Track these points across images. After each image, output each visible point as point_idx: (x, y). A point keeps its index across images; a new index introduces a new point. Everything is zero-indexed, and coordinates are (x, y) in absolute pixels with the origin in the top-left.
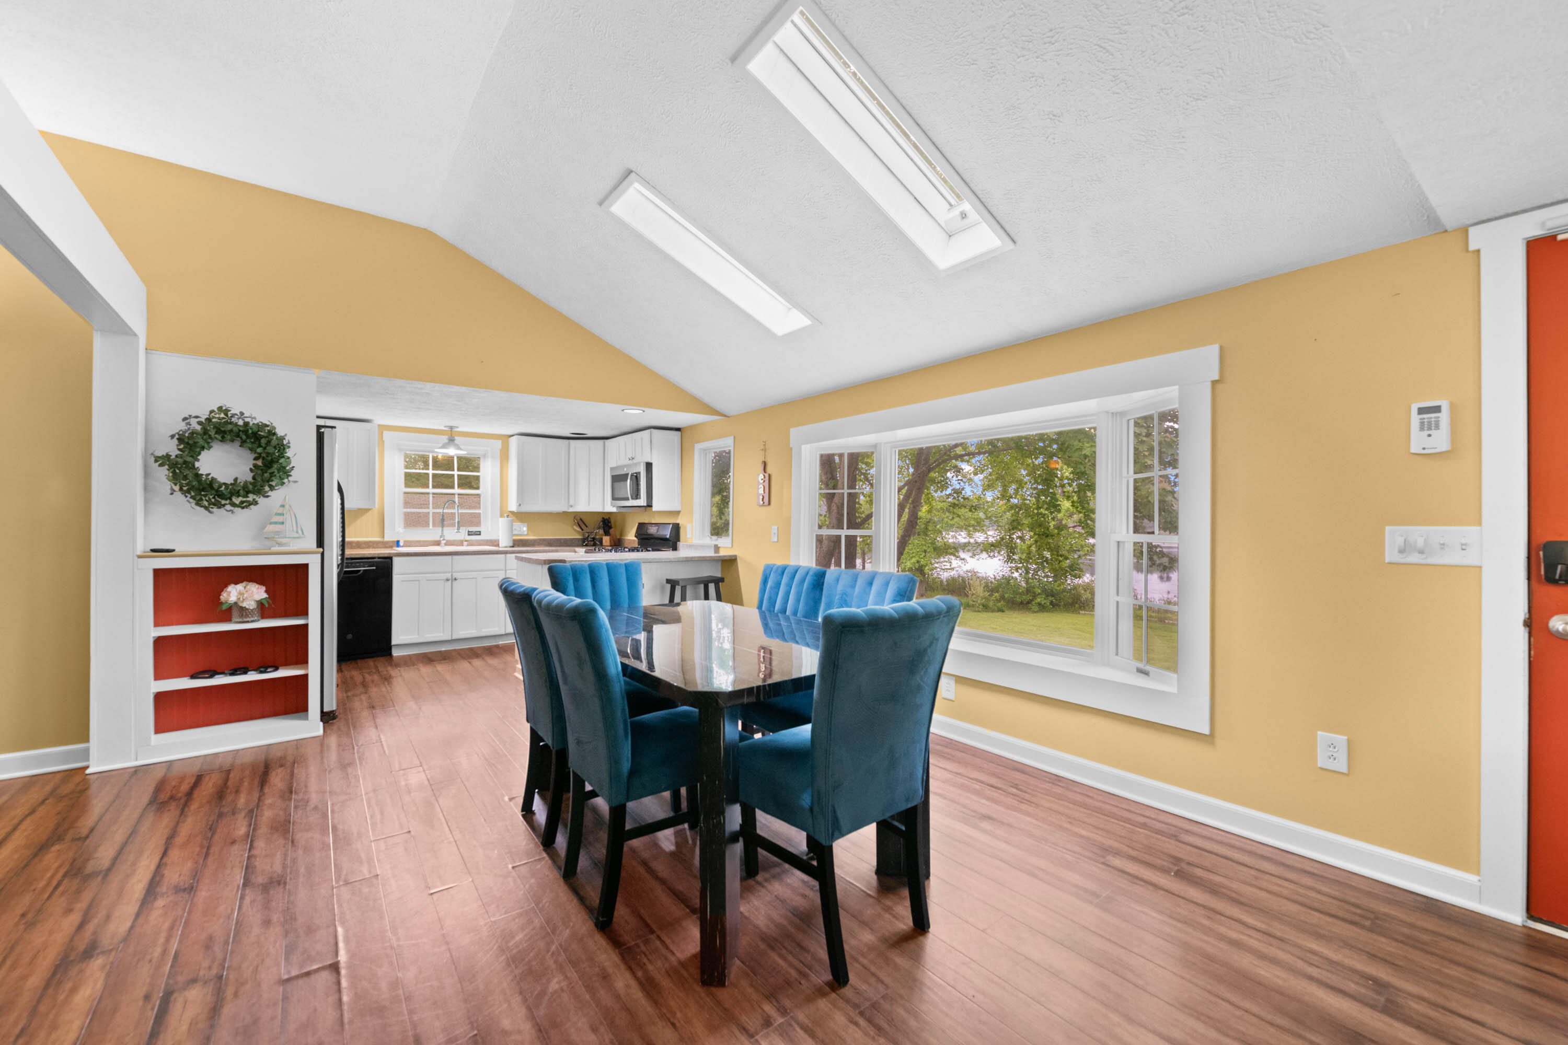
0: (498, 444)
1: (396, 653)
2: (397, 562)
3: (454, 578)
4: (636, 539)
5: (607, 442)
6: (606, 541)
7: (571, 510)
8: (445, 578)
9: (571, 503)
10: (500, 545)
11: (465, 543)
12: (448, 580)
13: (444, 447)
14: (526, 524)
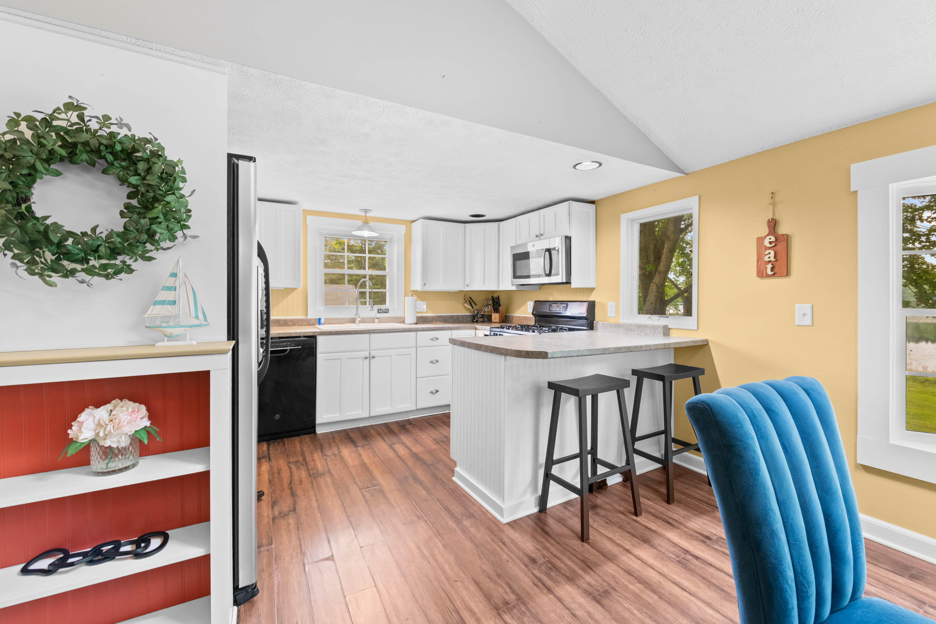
0: (402, 229)
1: (319, 431)
2: (321, 341)
3: (371, 356)
4: (533, 316)
5: (501, 223)
6: (495, 318)
7: (467, 289)
8: (364, 356)
9: (467, 283)
10: (406, 322)
11: (376, 320)
12: (366, 358)
13: (359, 229)
14: (425, 303)
